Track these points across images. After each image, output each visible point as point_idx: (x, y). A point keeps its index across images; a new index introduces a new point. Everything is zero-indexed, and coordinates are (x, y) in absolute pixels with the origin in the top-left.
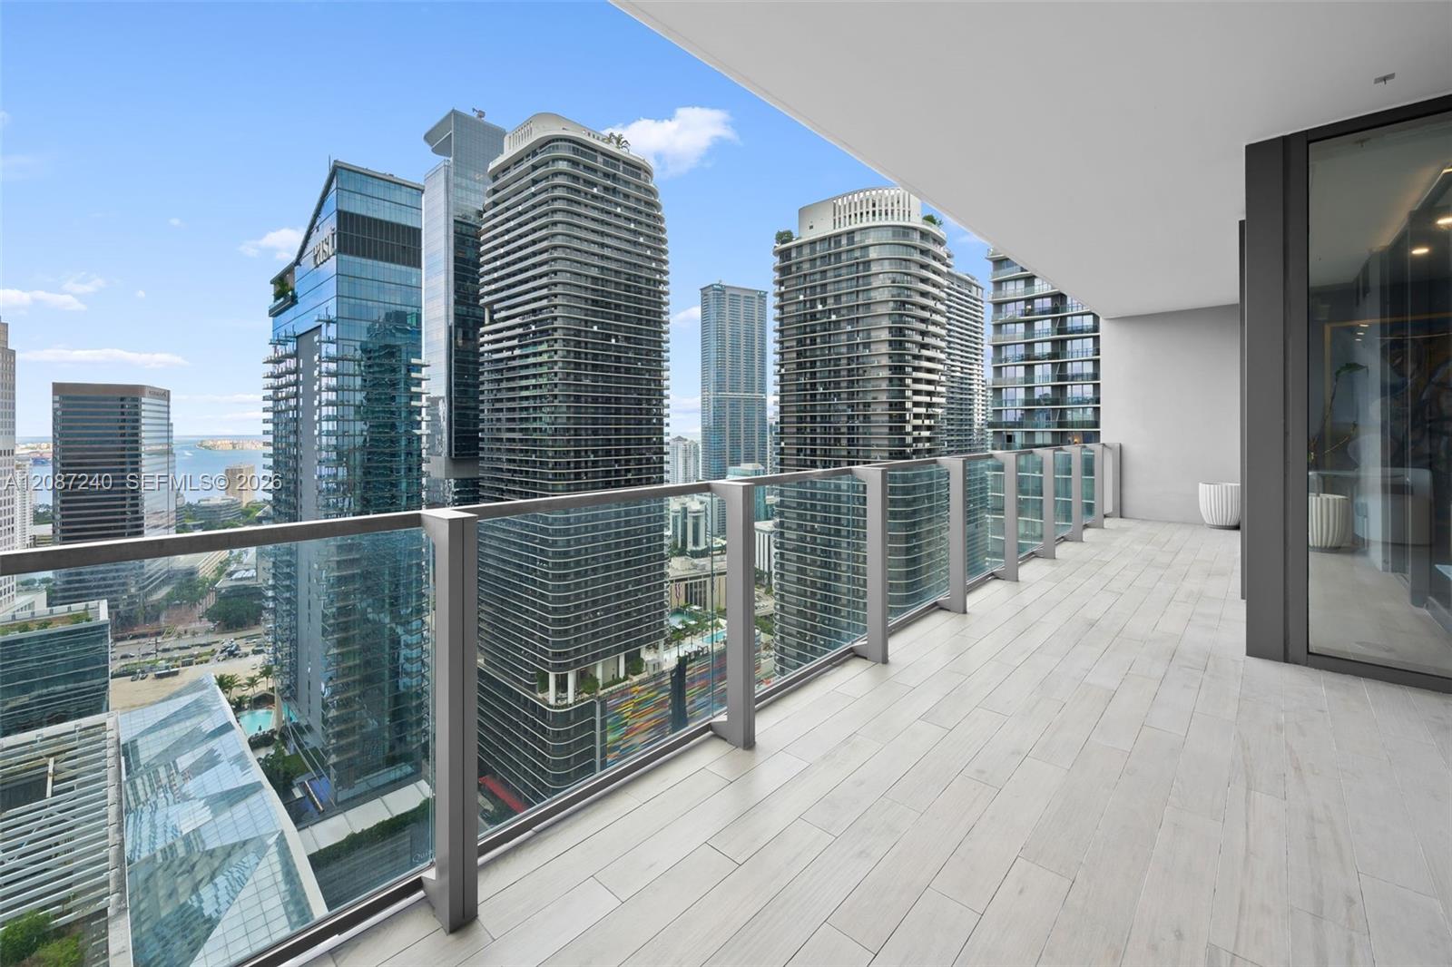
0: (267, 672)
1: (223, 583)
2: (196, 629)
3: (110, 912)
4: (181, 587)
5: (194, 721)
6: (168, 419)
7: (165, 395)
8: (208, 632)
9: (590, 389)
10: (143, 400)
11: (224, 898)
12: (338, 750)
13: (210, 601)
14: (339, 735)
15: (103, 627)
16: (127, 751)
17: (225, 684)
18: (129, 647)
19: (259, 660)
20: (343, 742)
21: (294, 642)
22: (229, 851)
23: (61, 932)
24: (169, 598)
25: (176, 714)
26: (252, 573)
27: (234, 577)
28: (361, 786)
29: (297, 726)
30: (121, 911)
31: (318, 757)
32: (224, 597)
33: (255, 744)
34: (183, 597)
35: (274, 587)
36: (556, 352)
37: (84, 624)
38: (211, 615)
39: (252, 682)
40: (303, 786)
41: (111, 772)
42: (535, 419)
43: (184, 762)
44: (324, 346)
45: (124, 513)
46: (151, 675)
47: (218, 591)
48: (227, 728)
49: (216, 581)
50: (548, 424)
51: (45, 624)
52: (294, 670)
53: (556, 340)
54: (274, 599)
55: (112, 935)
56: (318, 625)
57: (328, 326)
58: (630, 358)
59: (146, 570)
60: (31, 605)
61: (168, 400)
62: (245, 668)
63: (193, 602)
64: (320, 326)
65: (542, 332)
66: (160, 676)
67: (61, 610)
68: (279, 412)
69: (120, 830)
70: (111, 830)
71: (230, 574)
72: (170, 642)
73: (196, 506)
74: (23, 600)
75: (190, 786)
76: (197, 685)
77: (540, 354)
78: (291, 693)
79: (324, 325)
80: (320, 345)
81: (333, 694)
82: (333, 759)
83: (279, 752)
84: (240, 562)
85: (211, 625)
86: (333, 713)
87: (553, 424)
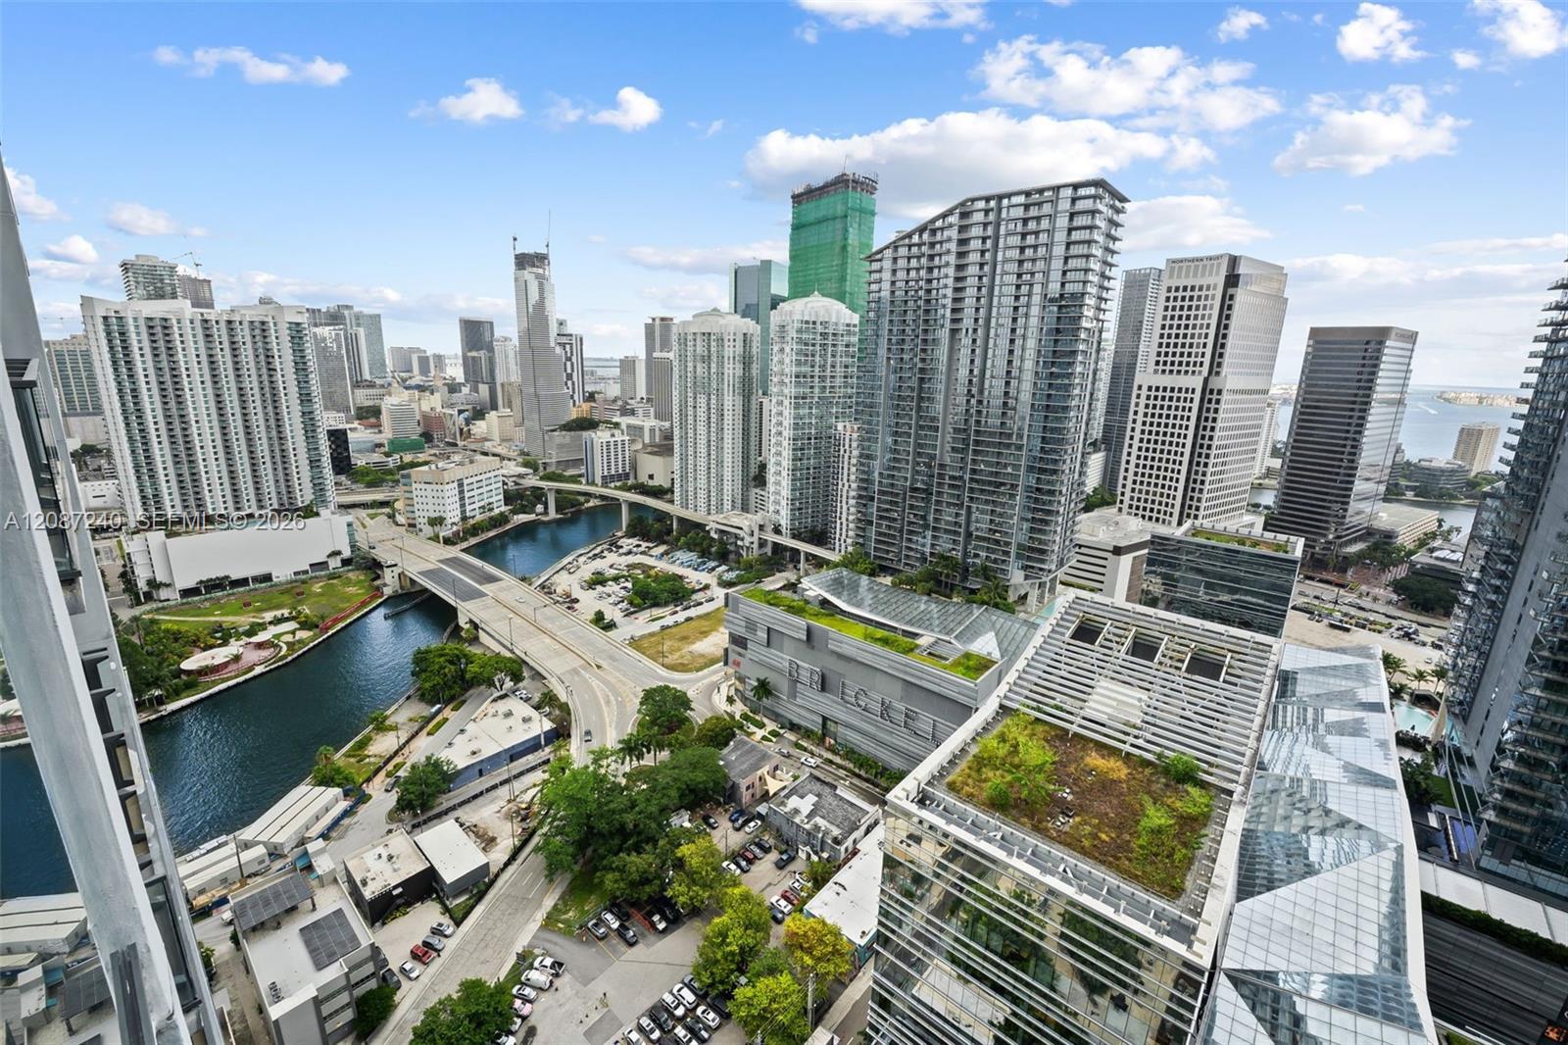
0: (1440, 674)
1: (1421, 558)
2: (1378, 597)
3: (1235, 797)
4: (1375, 547)
5: (1350, 684)
7: (1411, 337)
8: (1389, 602)
10: (1388, 343)
11: (1328, 859)
12: (1502, 811)
13: (1400, 572)
14: (1508, 794)
15: (1295, 562)
16: (1286, 679)
17: (1390, 662)
18: (1314, 588)
19: (1436, 656)
20: (1513, 806)
21: (1485, 656)
22: (1343, 823)
23: (1203, 785)
24: (1361, 555)
25: (1335, 668)
26: (1458, 556)
27: (1436, 554)
28: (1518, 869)
29: (1457, 751)
30: (1243, 803)
31: (1471, 803)
32: (1416, 572)
33: (1404, 740)
34: (1373, 559)
35: (1478, 582)
37: (1281, 555)
38: (1398, 587)
39: (1421, 676)
40: (1441, 817)
41: (1265, 689)
43: (1332, 715)
45: (1341, 460)
46: (1326, 621)
47: (1412, 565)
48: (1377, 707)
49: (1412, 553)
51: (1255, 544)
52: (1475, 687)
54: (1474, 596)
55: (1231, 814)
56: (1524, 650)
59: (1347, 520)
60: (1252, 525)
62: (1419, 657)
63: (1384, 567)
66: (1332, 626)
67: (1269, 535)
68: (1552, 358)
69: (1259, 739)
70: (1253, 735)
71: (1432, 550)
72: (1351, 598)
73: (1415, 465)
74: (1248, 518)
75: (1331, 740)
76: (1363, 651)
78: (1462, 711)
81: (1516, 742)
82: (1490, 815)
83: (1425, 765)
84: (1447, 540)
85: (1395, 597)
86: (1508, 764)
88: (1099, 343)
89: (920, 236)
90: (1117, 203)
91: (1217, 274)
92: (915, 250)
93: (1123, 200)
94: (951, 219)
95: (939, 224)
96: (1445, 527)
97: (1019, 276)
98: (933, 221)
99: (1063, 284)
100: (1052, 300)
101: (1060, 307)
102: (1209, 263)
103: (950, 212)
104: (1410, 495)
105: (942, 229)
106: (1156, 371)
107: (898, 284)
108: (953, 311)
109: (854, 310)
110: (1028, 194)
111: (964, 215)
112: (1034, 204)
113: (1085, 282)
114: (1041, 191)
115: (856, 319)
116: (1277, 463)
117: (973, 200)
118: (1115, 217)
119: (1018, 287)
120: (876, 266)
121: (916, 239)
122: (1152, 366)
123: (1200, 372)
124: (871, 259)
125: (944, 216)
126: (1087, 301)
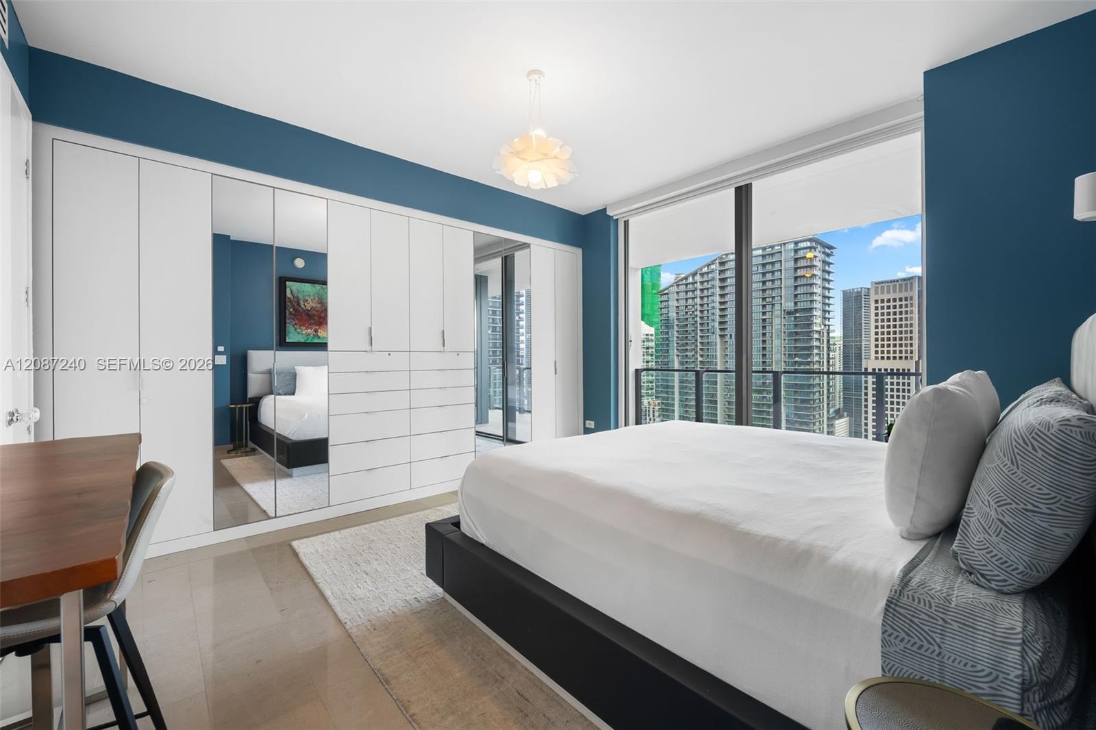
88: (828, 341)
89: (693, 278)
90: (827, 250)
91: (911, 289)
92: (690, 287)
93: (831, 248)
94: (713, 267)
95: (705, 270)
97: (764, 299)
98: (701, 269)
99: (796, 303)
100: (789, 313)
101: (796, 318)
102: (903, 283)
103: (713, 263)
105: (707, 273)
106: (876, 358)
107: (680, 308)
108: (720, 323)
109: (650, 324)
110: (764, 249)
111: (722, 264)
112: (769, 255)
113: (812, 301)
114: (772, 247)
115: (652, 330)
117: (727, 255)
118: (827, 259)
119: (764, 306)
120: (664, 298)
121: (690, 280)
122: (873, 355)
123: (912, 358)
124: (662, 293)
125: (708, 265)
126: (815, 313)
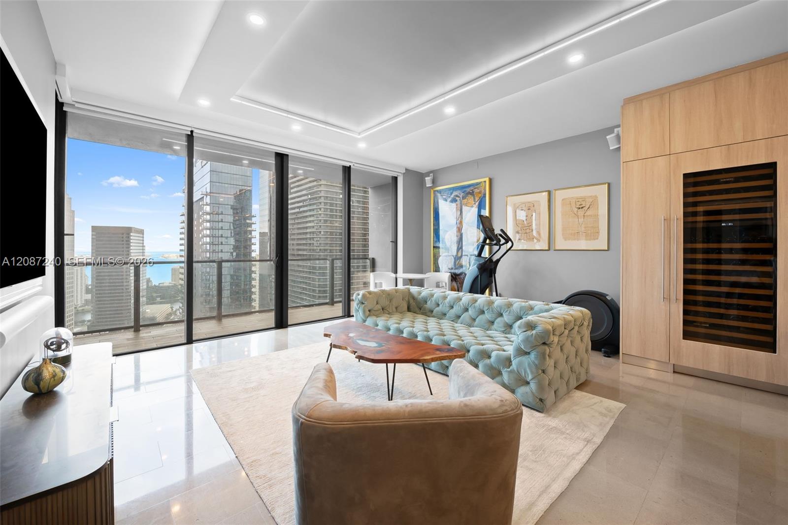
6: (143, 243)
7: (141, 232)
9: (338, 228)
10: (131, 234)
36: (320, 209)
42: (310, 244)
44: (205, 207)
50: (316, 247)
53: (320, 203)
57: (206, 197)
58: (360, 212)
61: (143, 234)
64: (203, 197)
65: (313, 198)
73: (157, 286)
77: (313, 210)
79: (205, 197)
80: (203, 207)
87: (319, 247)
96: (174, 310)
104: (158, 299)
116: (89, 296)
